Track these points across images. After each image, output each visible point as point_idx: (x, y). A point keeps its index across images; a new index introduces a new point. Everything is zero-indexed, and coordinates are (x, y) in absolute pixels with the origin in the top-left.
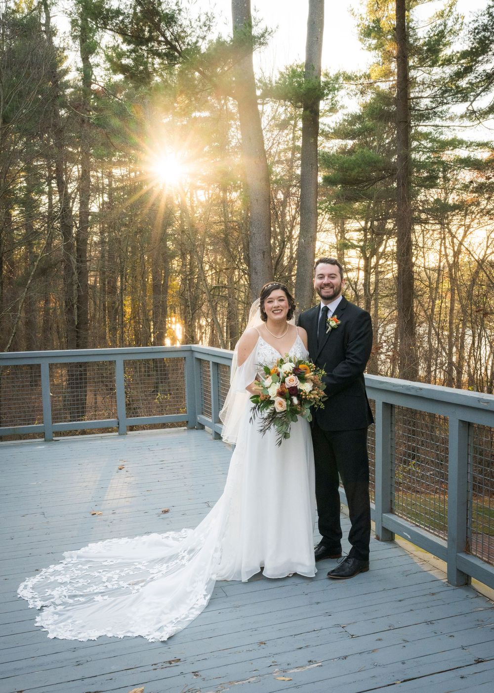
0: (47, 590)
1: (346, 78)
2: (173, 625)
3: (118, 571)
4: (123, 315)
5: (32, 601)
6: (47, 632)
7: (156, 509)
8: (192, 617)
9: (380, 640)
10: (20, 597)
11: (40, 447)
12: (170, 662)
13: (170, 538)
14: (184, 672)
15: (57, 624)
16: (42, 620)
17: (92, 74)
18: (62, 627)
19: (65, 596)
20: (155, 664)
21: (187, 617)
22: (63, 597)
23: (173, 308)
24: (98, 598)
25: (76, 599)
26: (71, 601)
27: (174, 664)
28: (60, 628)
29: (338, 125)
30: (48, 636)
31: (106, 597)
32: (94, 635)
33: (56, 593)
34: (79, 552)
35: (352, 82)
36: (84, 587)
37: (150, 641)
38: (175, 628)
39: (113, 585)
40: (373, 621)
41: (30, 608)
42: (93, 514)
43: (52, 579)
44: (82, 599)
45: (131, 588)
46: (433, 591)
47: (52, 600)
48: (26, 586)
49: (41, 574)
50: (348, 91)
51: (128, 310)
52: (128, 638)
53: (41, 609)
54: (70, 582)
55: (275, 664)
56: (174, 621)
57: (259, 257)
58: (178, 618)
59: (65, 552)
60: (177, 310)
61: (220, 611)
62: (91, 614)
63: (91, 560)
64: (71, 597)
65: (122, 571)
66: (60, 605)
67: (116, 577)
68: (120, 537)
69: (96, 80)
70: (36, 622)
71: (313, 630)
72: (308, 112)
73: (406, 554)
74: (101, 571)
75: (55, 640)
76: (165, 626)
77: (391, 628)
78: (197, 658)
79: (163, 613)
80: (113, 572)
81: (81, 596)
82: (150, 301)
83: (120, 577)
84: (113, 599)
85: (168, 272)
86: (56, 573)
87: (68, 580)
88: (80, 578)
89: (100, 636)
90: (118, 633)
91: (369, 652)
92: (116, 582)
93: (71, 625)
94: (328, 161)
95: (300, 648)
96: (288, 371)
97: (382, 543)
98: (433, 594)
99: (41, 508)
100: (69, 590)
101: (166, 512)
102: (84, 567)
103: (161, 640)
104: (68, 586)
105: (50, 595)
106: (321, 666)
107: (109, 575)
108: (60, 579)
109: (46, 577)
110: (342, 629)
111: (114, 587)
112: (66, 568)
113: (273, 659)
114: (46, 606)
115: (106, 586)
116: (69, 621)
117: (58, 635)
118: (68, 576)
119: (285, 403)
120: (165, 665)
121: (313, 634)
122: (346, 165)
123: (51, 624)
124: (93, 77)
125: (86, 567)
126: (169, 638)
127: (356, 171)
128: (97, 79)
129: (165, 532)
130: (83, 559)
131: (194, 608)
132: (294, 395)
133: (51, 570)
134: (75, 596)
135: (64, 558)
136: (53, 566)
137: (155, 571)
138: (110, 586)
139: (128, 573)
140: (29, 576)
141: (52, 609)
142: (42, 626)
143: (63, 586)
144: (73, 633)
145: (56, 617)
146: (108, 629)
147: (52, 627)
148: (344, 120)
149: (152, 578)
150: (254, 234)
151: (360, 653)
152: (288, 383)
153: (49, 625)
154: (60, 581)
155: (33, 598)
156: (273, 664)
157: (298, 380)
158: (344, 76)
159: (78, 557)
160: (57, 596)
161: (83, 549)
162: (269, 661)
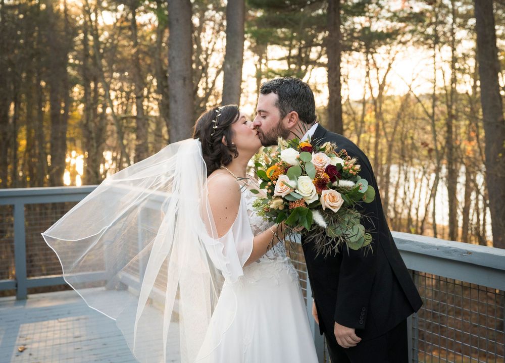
4: (16, 149)
23: (73, 140)
51: (23, 143)
57: (179, 83)
60: (78, 143)
82: (47, 133)
85: (69, 101)
150: (173, 58)
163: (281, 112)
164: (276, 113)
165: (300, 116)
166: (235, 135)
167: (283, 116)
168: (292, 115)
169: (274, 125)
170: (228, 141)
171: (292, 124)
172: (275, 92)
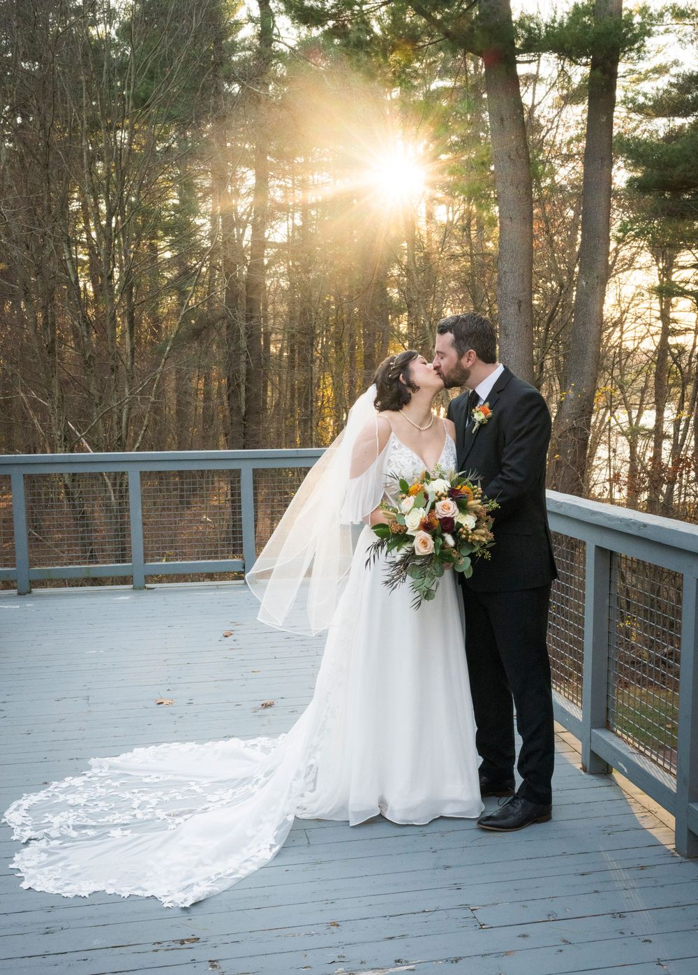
0: (47, 815)
1: (677, 14)
2: (209, 884)
3: (160, 793)
5: (19, 829)
6: (22, 879)
7: (256, 700)
8: (242, 873)
9: (524, 936)
10: (5, 823)
11: (123, 598)
12: (182, 942)
13: (258, 748)
14: (198, 959)
15: (42, 867)
16: (22, 859)
17: (274, 25)
18: (46, 873)
19: (69, 827)
20: (159, 943)
21: (236, 872)
22: (65, 827)
24: (116, 833)
25: (84, 831)
26: (74, 834)
27: (187, 944)
28: (43, 874)
29: (661, 92)
30: (21, 886)
31: (126, 832)
32: (86, 889)
33: (57, 821)
34: (115, 761)
35: (687, 21)
36: (103, 814)
37: (165, 905)
38: (209, 889)
39: (145, 814)
40: (526, 903)
41: (12, 841)
42: (159, 704)
43: (62, 798)
44: (91, 833)
45: (170, 821)
46: (643, 863)
47: (45, 831)
48: (19, 806)
49: (49, 789)
50: (680, 36)
52: (136, 898)
53: (27, 844)
54: (85, 805)
55: (342, 959)
56: (213, 877)
57: (512, 310)
58: (219, 874)
59: (92, 759)
61: (287, 868)
62: (96, 856)
63: (128, 773)
64: (76, 828)
65: (166, 794)
66: (57, 838)
67: (154, 802)
68: (184, 741)
69: (279, 36)
70: (14, 862)
71: (423, 910)
72: (598, 73)
73: (622, 797)
74: (136, 791)
75: (29, 892)
76: (197, 884)
77: (552, 918)
78: (227, 939)
79: (201, 863)
80: (152, 795)
81: (94, 827)
83: (161, 803)
84: (136, 835)
86: (71, 789)
87: (82, 802)
88: (100, 801)
89: (95, 892)
90: (123, 889)
91: (499, 955)
92: (152, 810)
93: (60, 871)
94: (638, 152)
95: (391, 938)
96: (441, 491)
97: (591, 777)
98: (643, 868)
99: (89, 689)
100: (78, 816)
101: (266, 706)
102: (114, 784)
103: (183, 906)
104: (80, 811)
105: (49, 822)
106: (413, 970)
107: (145, 798)
108: (72, 799)
109: (53, 795)
110: (469, 913)
111: (145, 817)
112: (87, 784)
113: (341, 952)
114: (35, 839)
115: (135, 815)
116: (61, 864)
117: (35, 884)
118: (85, 795)
119: (431, 543)
120: (174, 945)
121: (422, 917)
122: (666, 158)
123: (33, 867)
124: (275, 31)
125: (117, 784)
126: (193, 905)
127: (680, 168)
128: (281, 35)
129: (254, 736)
130: (117, 772)
131: (251, 860)
132: (448, 531)
133: (64, 785)
134: (84, 827)
135: (89, 768)
136: (71, 778)
137: (216, 798)
138: (140, 816)
139: (175, 797)
140: (28, 792)
141: (43, 844)
142: (18, 869)
143: (71, 810)
144: (59, 883)
145: (44, 856)
146: (111, 881)
147: (31, 872)
148: (671, 85)
149: (206, 809)
150: (505, 273)
151: (483, 956)
152: (440, 511)
153: (28, 868)
154: (71, 802)
155: (23, 824)
156: (337, 960)
157: (456, 508)
158: (674, 11)
159: (111, 768)
160: (56, 825)
161: (123, 756)
162: (332, 955)
163: (459, 353)
164: (453, 353)
165: (477, 355)
166: (414, 372)
167: (461, 356)
168: (470, 353)
169: (452, 366)
170: (407, 378)
171: (470, 363)
172: (451, 332)
